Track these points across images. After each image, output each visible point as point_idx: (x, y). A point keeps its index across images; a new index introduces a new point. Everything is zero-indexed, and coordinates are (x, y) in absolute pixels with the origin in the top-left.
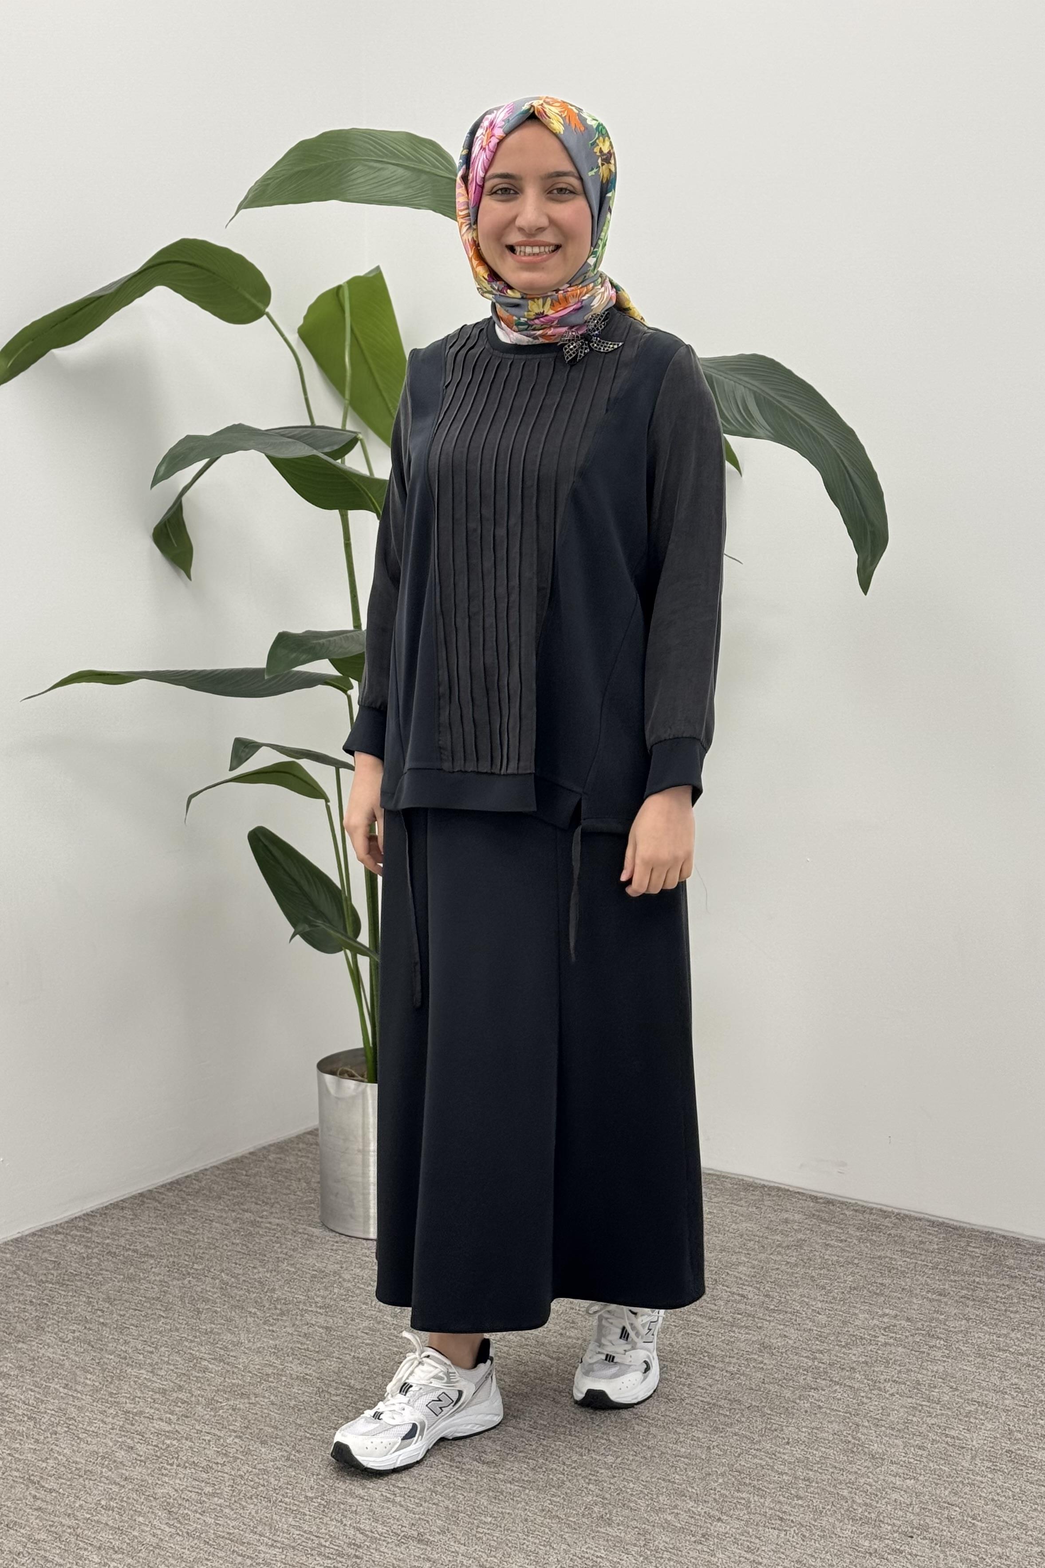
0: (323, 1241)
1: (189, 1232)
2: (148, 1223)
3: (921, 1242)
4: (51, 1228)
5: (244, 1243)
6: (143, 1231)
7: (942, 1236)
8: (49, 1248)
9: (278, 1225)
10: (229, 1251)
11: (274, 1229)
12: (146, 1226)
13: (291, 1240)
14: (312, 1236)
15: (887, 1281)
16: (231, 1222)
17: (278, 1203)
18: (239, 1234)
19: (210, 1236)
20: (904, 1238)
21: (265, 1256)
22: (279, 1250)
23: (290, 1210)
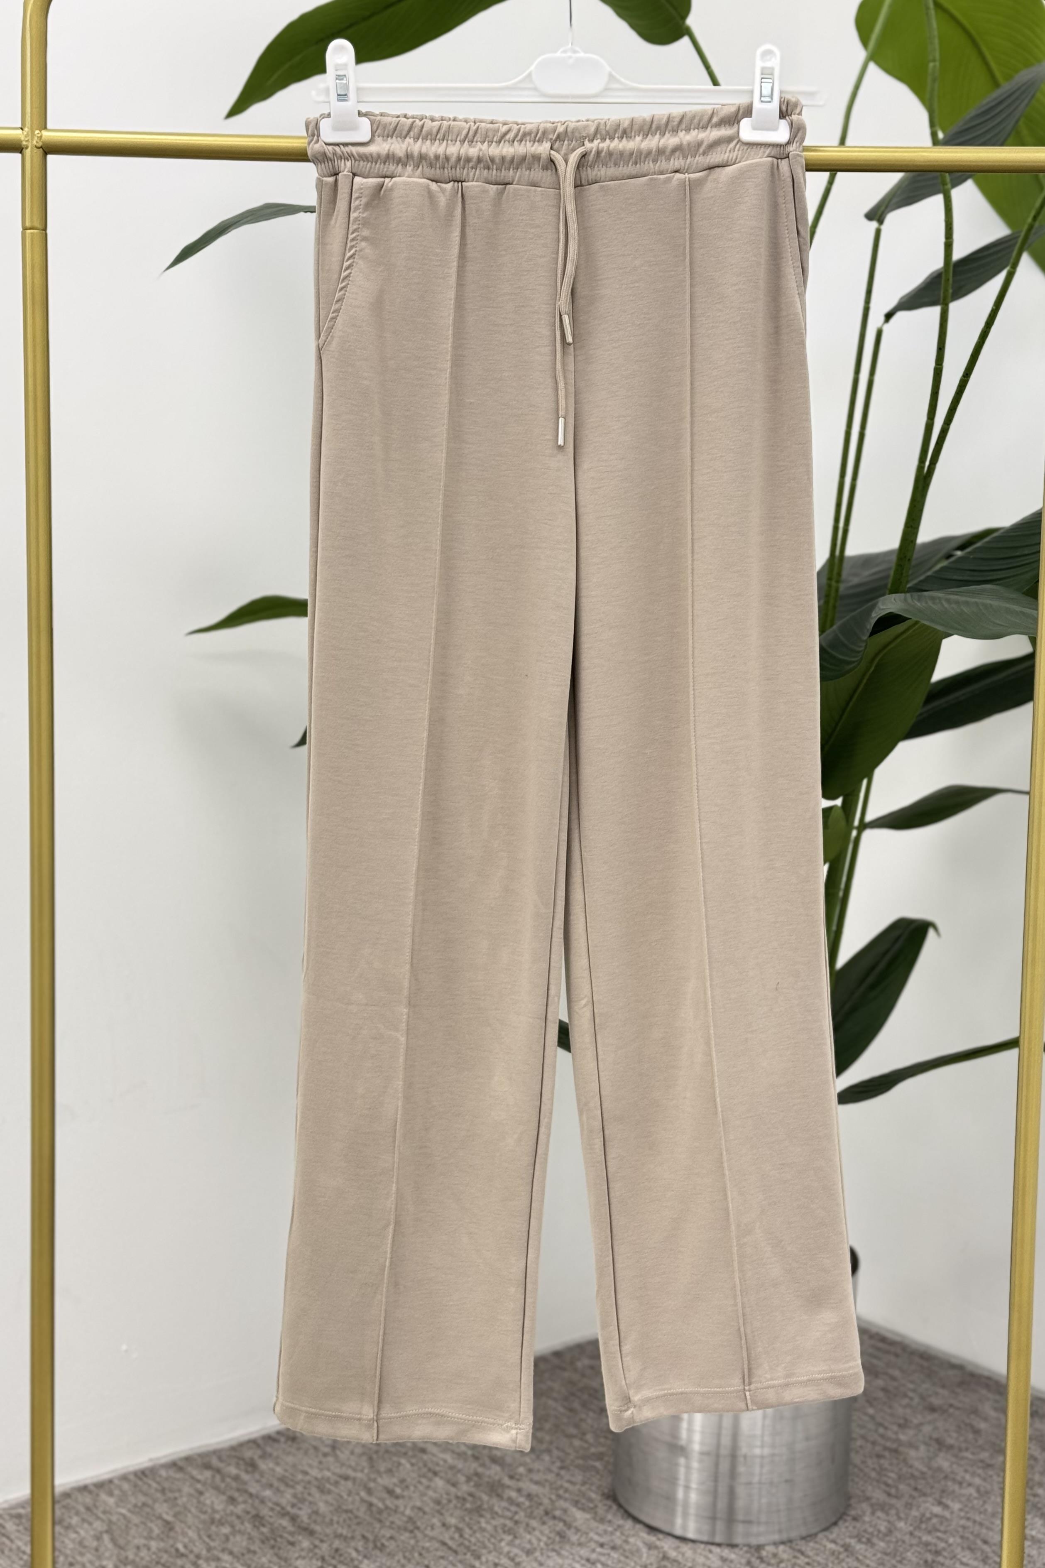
0: (583, 1539)
1: (390, 1492)
2: (343, 1465)
4: (202, 1455)
5: (461, 1525)
6: (328, 1480)
8: (177, 1495)
9: (529, 1496)
10: (432, 1539)
11: (518, 1505)
12: (338, 1471)
13: (534, 1529)
14: (569, 1526)
16: (462, 1479)
17: (549, 1451)
18: (463, 1505)
19: (418, 1504)
21: (478, 1557)
22: (507, 1549)
23: (562, 1468)
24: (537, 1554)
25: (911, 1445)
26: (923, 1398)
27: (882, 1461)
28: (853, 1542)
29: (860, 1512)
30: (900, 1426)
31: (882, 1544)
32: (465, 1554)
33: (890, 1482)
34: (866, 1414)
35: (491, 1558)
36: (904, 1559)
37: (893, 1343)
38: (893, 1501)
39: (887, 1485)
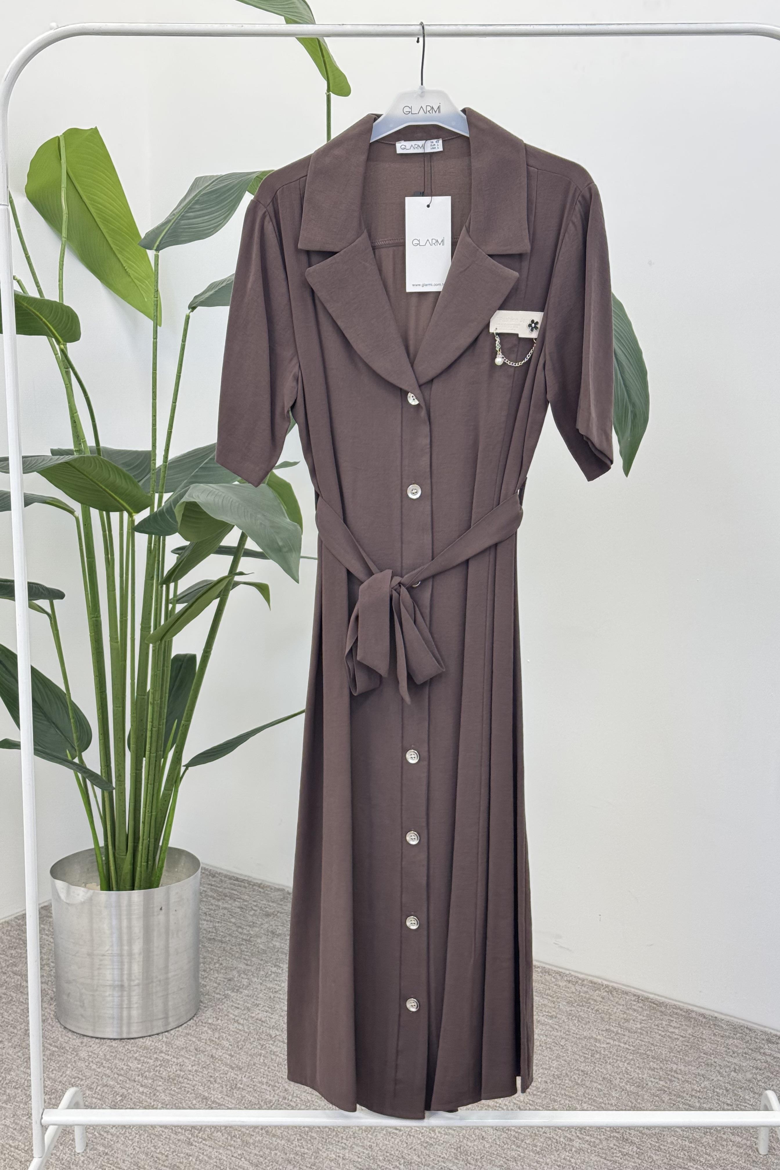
3: (627, 1021)
7: (646, 1012)
15: (588, 1069)
20: (610, 1015)
21: (15, 1028)
24: (50, 1021)
25: (257, 936)
26: (261, 909)
27: (242, 947)
28: (229, 992)
29: (231, 976)
30: (250, 926)
31: (246, 992)
32: (7, 1026)
33: (247, 957)
34: (230, 922)
35: (22, 1027)
36: (258, 998)
37: (243, 881)
38: (249, 968)
39: (245, 959)
